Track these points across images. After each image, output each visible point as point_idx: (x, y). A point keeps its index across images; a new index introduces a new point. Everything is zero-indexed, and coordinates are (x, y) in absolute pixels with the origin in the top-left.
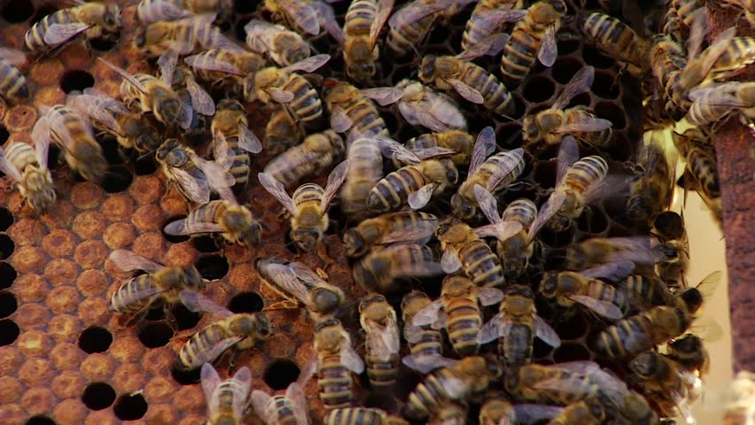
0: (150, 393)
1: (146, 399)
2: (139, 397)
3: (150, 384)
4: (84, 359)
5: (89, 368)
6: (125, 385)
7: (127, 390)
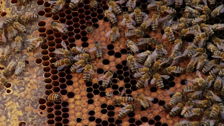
0: (166, 100)
1: (165, 101)
2: (164, 101)
3: (165, 98)
4: (152, 93)
5: (153, 95)
6: (160, 98)
7: (161, 100)
